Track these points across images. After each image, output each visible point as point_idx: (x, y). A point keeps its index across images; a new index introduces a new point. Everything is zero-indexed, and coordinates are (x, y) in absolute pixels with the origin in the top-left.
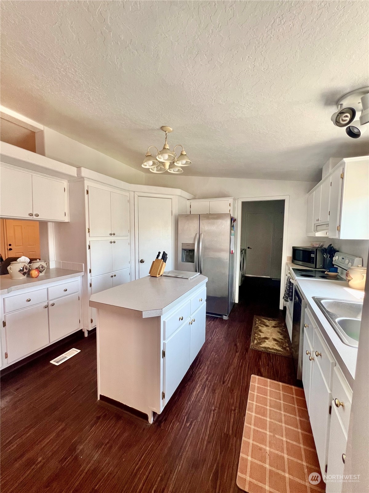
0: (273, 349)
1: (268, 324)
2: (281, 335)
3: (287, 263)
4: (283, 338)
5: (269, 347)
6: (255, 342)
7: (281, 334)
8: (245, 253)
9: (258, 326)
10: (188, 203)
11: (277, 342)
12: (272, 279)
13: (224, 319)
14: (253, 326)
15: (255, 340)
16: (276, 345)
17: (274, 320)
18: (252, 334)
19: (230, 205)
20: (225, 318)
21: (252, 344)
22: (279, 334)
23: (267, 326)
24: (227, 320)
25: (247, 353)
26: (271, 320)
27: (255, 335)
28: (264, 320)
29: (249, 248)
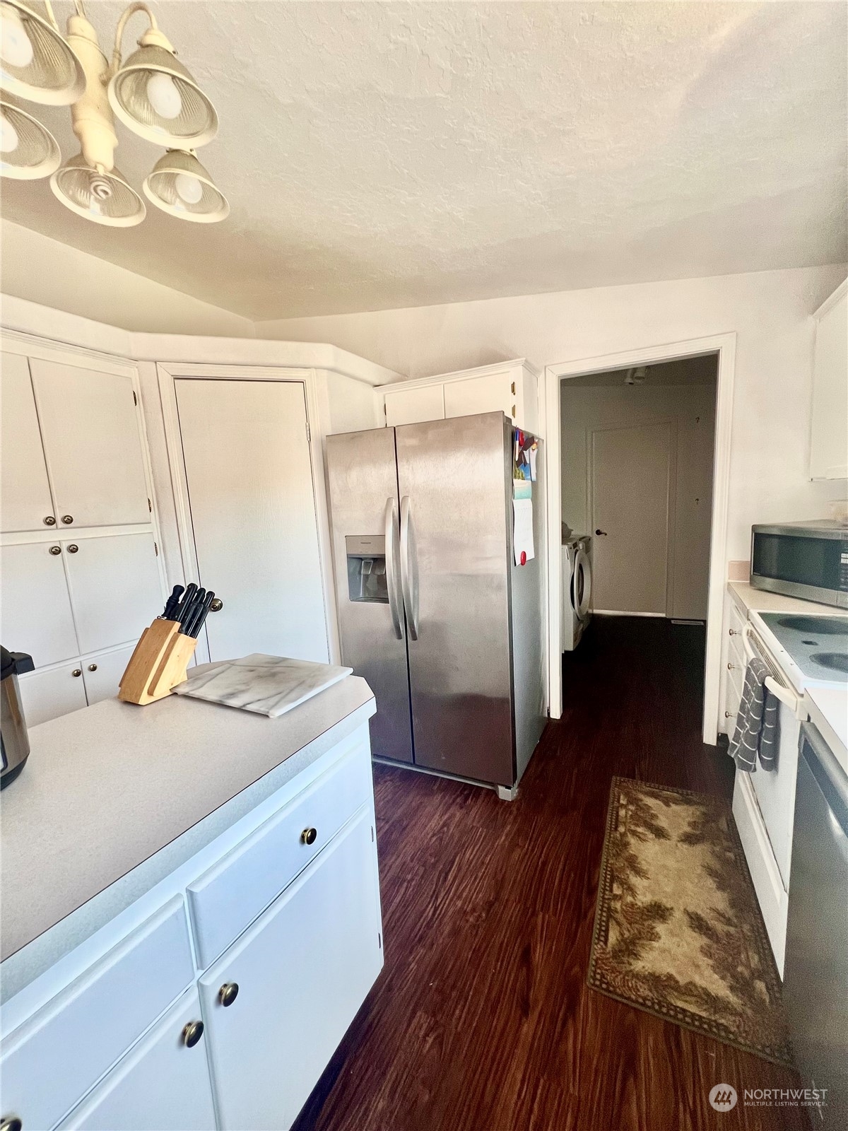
0: (689, 990)
1: (662, 822)
2: (718, 888)
3: (729, 584)
4: (730, 913)
5: (670, 977)
6: (613, 937)
7: (721, 886)
8: (588, 549)
9: (623, 835)
10: (376, 397)
11: (710, 937)
12: (673, 622)
13: (500, 797)
14: (606, 837)
15: (612, 925)
16: (704, 962)
17: (688, 802)
18: (601, 886)
19: (513, 391)
20: (506, 794)
21: (596, 950)
22: (710, 883)
23: (660, 833)
24: (510, 804)
25: (570, 1022)
26: (676, 802)
27: (611, 890)
28: (650, 801)
29: (598, 532)
